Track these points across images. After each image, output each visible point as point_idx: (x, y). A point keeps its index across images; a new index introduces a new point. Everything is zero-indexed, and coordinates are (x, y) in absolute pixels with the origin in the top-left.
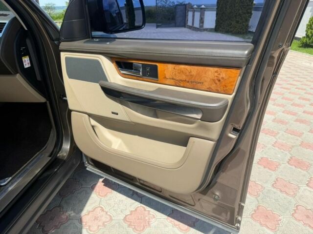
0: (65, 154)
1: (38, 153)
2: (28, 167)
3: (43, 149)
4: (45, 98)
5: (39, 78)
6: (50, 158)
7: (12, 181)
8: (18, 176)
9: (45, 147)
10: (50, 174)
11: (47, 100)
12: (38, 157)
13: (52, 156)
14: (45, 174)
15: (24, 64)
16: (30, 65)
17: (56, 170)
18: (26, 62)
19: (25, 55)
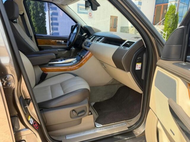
0: (138, 133)
1: (125, 121)
2: (113, 126)
3: (129, 120)
4: (143, 91)
5: (143, 78)
6: (128, 129)
7: (101, 128)
8: (106, 127)
9: (131, 120)
10: (122, 139)
11: (143, 93)
12: (122, 123)
13: (130, 128)
14: (119, 137)
15: (136, 67)
16: (140, 69)
17: (126, 139)
18: (138, 66)
19: (139, 62)
